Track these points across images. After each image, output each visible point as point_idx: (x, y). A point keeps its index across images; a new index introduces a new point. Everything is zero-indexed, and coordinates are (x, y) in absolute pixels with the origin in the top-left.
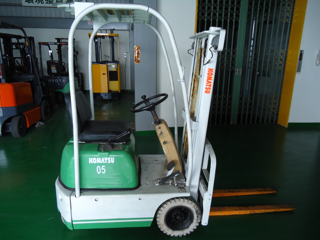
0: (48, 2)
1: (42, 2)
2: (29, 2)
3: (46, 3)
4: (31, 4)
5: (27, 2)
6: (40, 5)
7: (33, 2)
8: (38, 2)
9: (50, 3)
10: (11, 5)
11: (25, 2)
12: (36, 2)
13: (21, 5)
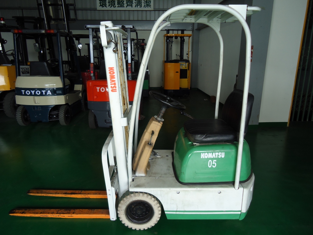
0: (120, 6)
1: (115, 6)
2: (103, 7)
3: (118, 7)
4: (104, 8)
5: (101, 7)
6: (113, 8)
7: (106, 6)
8: (111, 6)
9: (121, 7)
10: (86, 10)
11: (100, 6)
12: (109, 6)
13: (95, 10)
